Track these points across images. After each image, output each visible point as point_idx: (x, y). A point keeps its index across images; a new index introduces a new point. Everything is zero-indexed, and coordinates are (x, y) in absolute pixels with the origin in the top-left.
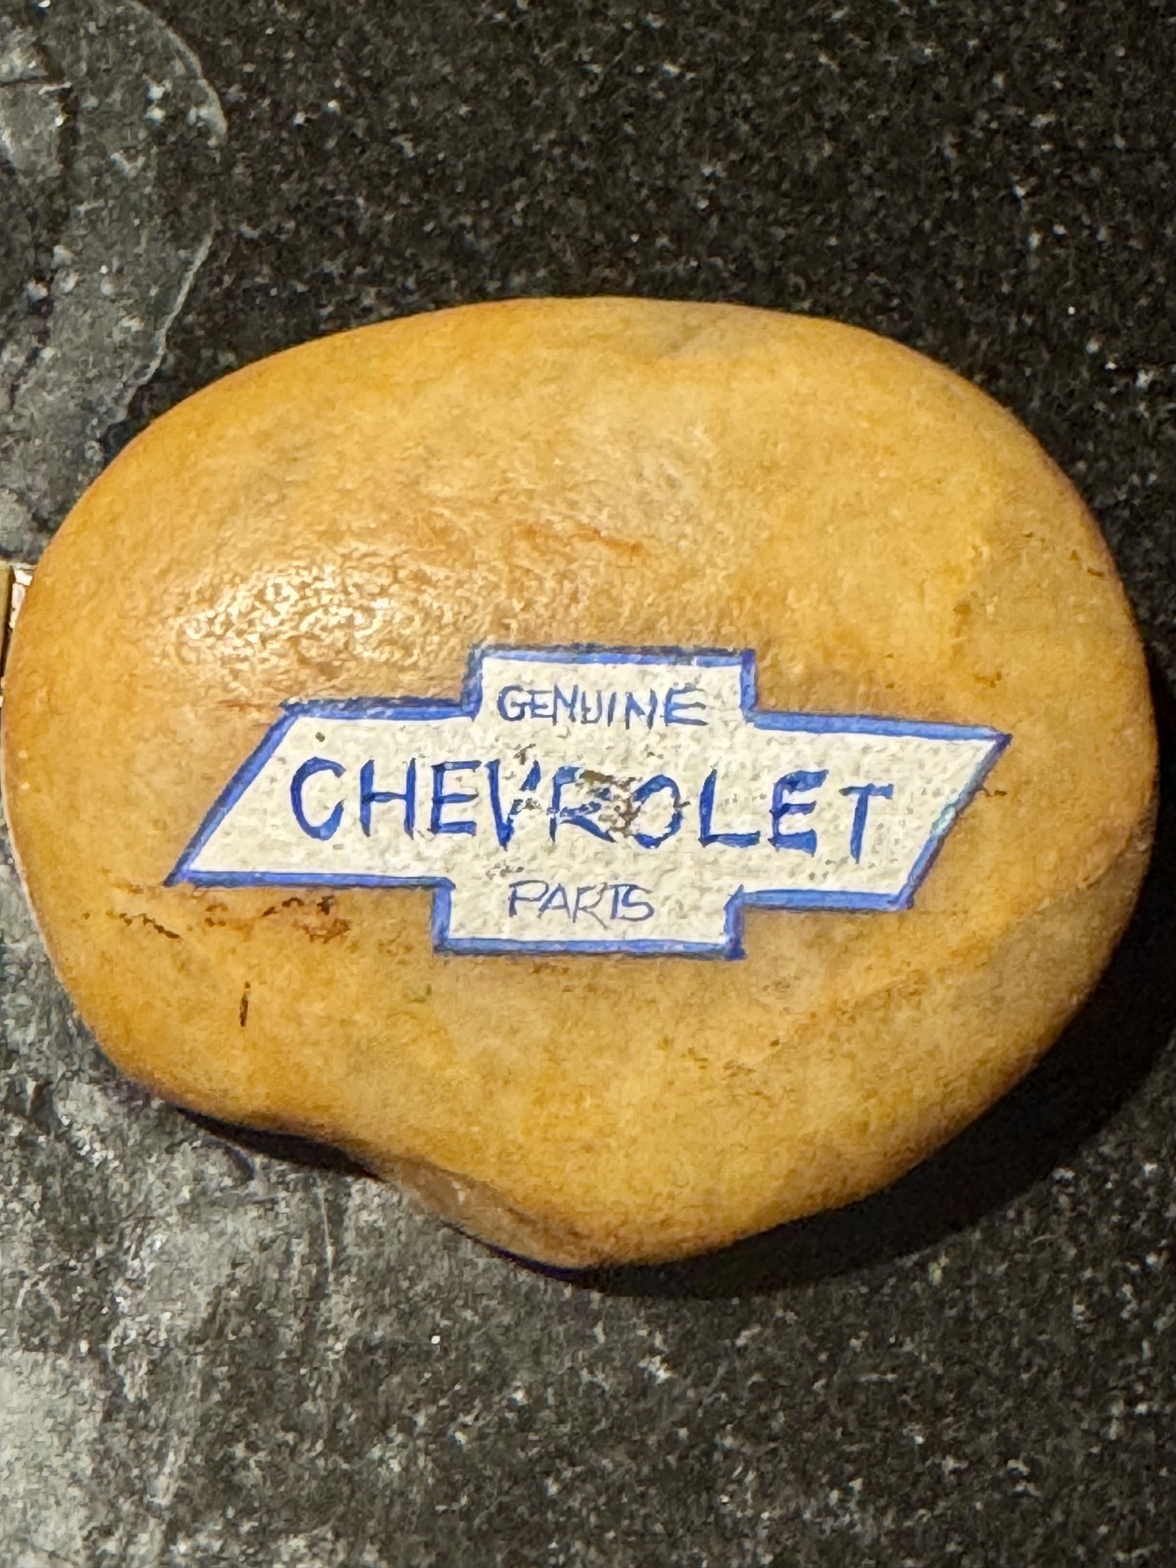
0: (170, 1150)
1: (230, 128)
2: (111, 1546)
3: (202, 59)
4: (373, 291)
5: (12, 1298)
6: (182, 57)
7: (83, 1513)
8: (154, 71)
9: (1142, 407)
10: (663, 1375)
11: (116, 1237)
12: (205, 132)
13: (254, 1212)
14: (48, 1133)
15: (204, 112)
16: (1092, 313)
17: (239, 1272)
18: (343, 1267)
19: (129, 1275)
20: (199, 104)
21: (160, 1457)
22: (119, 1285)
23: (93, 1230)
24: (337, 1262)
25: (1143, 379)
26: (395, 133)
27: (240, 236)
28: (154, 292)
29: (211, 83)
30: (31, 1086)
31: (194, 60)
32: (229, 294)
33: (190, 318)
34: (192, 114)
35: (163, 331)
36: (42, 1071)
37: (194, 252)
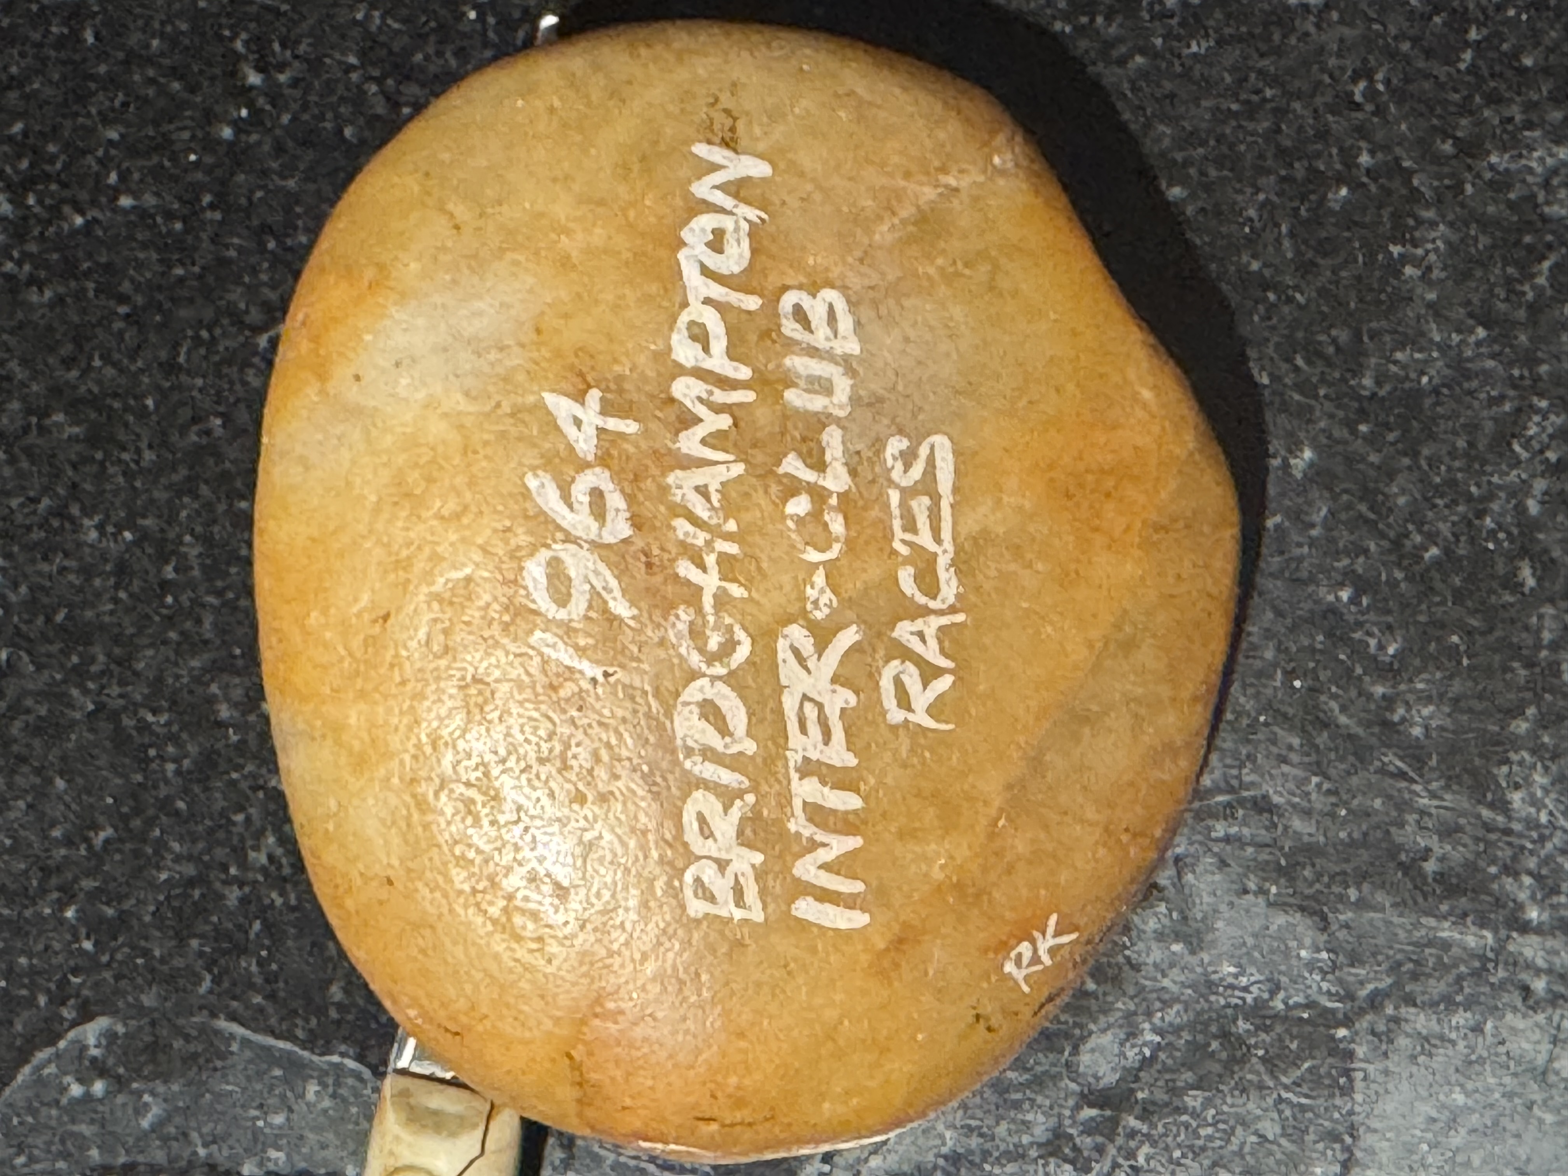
0: (1136, 968)
1: (103, 1014)
2: (1539, 985)
3: (39, 1048)
4: (252, 855)
5: (1303, 1108)
6: (39, 1068)
7: (1509, 1016)
8: (54, 1094)
9: (282, 78)
10: (1308, 454)
11: (1229, 1011)
12: (110, 1036)
13: (1190, 877)
14: (1132, 1091)
15: (92, 1041)
16: (193, 137)
17: (1252, 886)
18: (1235, 783)
19: (1266, 996)
20: (84, 1048)
21: (1446, 945)
22: (1278, 1004)
23: (1225, 1035)
24: (1231, 790)
25: (254, 79)
26: (90, 848)
27: (211, 992)
28: (278, 1072)
29: (60, 1036)
30: (1089, 1113)
31: (41, 1055)
32: (271, 997)
33: (300, 1033)
34: (94, 1052)
35: (315, 1058)
36: (1071, 1102)
37: (232, 1036)
